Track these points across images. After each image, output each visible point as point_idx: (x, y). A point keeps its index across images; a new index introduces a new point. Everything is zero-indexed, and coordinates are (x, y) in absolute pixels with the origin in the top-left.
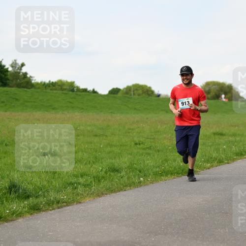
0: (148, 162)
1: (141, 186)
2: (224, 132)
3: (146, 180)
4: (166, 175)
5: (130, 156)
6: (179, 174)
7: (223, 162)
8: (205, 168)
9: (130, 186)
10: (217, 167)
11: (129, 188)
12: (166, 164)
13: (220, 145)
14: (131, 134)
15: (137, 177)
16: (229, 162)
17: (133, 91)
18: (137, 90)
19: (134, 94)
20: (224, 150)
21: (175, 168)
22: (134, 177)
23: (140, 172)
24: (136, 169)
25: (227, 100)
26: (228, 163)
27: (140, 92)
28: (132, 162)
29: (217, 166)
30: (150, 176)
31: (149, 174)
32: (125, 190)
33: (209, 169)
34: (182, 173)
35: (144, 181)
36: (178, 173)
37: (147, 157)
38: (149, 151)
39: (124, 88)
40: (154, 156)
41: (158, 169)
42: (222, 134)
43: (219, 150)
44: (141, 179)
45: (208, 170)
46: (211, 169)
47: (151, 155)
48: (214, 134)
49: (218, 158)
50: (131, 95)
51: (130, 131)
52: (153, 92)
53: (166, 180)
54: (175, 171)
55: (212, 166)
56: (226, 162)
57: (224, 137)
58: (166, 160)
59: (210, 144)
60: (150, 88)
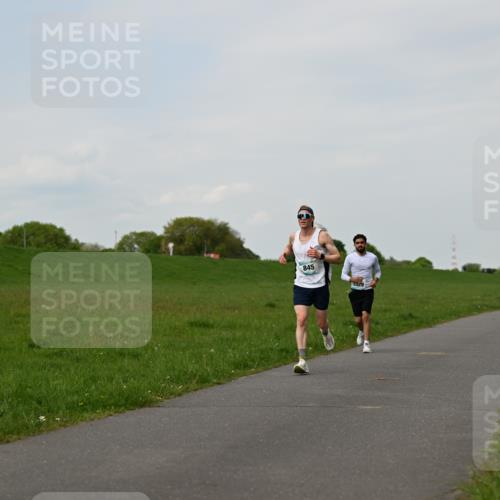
0: (56, 382)
1: (41, 432)
2: (211, 322)
3: (51, 421)
4: (94, 410)
5: (18, 371)
6: (120, 406)
7: (208, 381)
8: (171, 394)
9: (18, 433)
10: (198, 392)
11: (15, 437)
12: (93, 387)
13: (202, 347)
14: (21, 326)
15: (32, 415)
16: (222, 381)
17: (27, 238)
18: (33, 234)
19: (28, 244)
20: (211, 356)
21: (111, 394)
22: (28, 414)
23: (40, 403)
24: (31, 397)
25: (217, 256)
26: (219, 384)
27: (41, 239)
28: (23, 383)
29: (196, 390)
30: (61, 412)
31: (59, 408)
32: (8, 442)
33: (180, 395)
34: (125, 405)
35: (47, 421)
36: (117, 405)
37: (54, 372)
38: (59, 361)
39: (8, 232)
40: (68, 370)
41: (76, 398)
42: (206, 325)
43: (202, 357)
44: (42, 418)
45: (177, 398)
46: (185, 396)
47: (63, 370)
48: (192, 324)
49: (199, 373)
50: (23, 246)
51: (19, 319)
52: (67, 239)
53: (92, 420)
54: (112, 401)
55: (187, 391)
56: (215, 381)
57: (212, 331)
58: (94, 379)
59: (184, 345)
60: (61, 230)
